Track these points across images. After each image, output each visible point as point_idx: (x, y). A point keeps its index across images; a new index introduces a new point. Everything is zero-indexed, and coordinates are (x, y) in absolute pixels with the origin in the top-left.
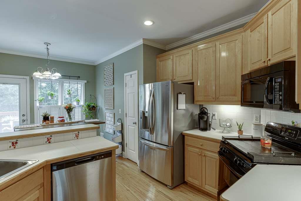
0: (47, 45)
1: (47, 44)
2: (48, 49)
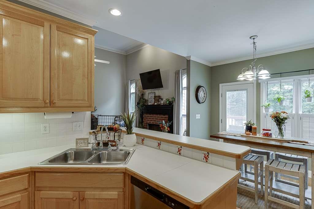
0: (254, 39)
1: (253, 37)
2: (254, 43)
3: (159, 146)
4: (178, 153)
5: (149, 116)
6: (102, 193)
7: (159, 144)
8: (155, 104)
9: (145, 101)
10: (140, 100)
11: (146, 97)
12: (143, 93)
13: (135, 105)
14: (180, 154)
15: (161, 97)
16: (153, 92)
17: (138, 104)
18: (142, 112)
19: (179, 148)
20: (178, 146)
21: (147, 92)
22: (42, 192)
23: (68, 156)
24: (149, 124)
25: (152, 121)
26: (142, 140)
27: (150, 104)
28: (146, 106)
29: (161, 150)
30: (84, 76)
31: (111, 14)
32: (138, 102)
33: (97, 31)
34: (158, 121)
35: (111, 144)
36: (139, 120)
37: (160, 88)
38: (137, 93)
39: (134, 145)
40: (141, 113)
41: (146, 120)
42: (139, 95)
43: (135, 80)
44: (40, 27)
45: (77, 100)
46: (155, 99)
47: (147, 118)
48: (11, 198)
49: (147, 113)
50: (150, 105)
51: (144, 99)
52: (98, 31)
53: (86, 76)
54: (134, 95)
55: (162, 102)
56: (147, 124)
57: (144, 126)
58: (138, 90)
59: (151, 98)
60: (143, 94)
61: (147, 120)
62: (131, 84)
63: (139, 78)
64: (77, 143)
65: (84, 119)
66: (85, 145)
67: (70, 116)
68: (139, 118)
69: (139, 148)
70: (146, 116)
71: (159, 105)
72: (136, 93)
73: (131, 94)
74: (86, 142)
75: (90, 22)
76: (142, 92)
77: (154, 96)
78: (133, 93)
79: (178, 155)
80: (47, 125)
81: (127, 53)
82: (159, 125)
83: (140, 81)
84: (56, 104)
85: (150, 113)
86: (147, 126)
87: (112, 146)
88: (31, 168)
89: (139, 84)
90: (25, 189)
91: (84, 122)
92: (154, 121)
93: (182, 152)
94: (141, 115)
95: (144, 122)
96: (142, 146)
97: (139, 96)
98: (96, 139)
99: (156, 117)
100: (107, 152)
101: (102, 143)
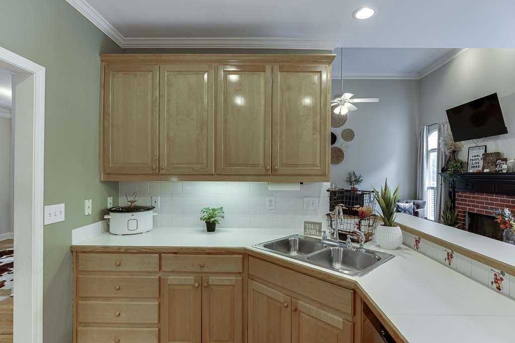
3: (448, 259)
4: (495, 285)
5: (470, 197)
6: (320, 311)
7: (450, 257)
8: (485, 171)
9: (459, 164)
10: (447, 163)
11: (463, 156)
12: (455, 148)
13: (438, 173)
14: (499, 288)
15: (503, 154)
16: (483, 144)
17: (443, 170)
18: (453, 187)
19: (495, 275)
20: (493, 269)
21: (465, 145)
22: (254, 282)
23: (291, 245)
24: (469, 213)
25: (477, 207)
26: (416, 241)
27: (471, 171)
28: (462, 175)
29: (453, 269)
30: (314, 128)
31: (357, 19)
32: (444, 167)
33: (334, 55)
34: (492, 209)
35: (351, 238)
36: (446, 202)
37: (501, 136)
38: (442, 150)
39: (398, 248)
40: (451, 190)
41: (462, 204)
42: (445, 153)
43: (437, 125)
44: (261, 73)
45: (304, 165)
46: (484, 159)
47: (466, 201)
48: (227, 278)
49: (465, 190)
50: (473, 173)
51: (456, 161)
52: (336, 55)
53: (318, 129)
54: (436, 154)
55: (505, 167)
56: (464, 212)
57: (458, 215)
58: (443, 142)
59: (476, 158)
60: (454, 152)
61: (465, 205)
62: (429, 132)
63: (445, 119)
64: (305, 228)
65: (320, 194)
66: (316, 232)
67: (297, 188)
68: (445, 199)
69: (404, 255)
70: (462, 196)
71: (497, 173)
72: (439, 149)
73: (428, 152)
74: (318, 228)
75: (328, 44)
76: (453, 147)
77: (483, 154)
78: (433, 150)
79: (493, 289)
80: (273, 199)
81: (420, 77)
82: (494, 218)
83: (448, 126)
84: (279, 170)
85: (473, 191)
86: (465, 216)
87: (353, 241)
88: (245, 249)
89: (447, 130)
90: (240, 273)
91: (319, 197)
92: (482, 207)
93: (504, 284)
94: (450, 193)
95: (458, 208)
96: (413, 252)
97: (446, 155)
98: (331, 226)
99: (487, 199)
100: (342, 249)
101: (337, 234)
